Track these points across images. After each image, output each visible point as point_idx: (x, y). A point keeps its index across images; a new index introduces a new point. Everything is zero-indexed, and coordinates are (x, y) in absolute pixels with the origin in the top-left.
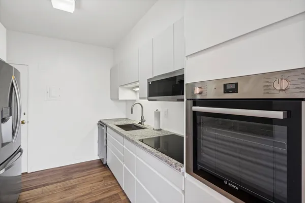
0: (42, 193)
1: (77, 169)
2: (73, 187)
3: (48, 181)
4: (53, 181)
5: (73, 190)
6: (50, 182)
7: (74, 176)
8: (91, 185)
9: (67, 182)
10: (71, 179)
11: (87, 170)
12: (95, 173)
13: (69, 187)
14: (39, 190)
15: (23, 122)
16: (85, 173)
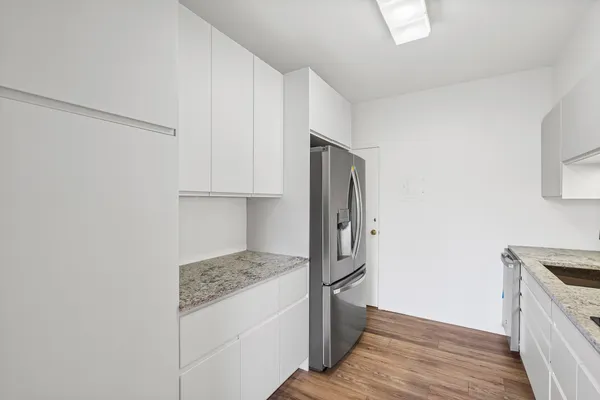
0: (388, 347)
1: (452, 336)
2: (433, 363)
3: (400, 332)
4: (408, 338)
5: (433, 368)
6: (403, 336)
7: (444, 344)
8: (471, 379)
9: (427, 349)
10: (436, 347)
11: (472, 346)
12: (487, 361)
13: (429, 359)
14: (386, 340)
15: (373, 233)
16: (465, 350)
